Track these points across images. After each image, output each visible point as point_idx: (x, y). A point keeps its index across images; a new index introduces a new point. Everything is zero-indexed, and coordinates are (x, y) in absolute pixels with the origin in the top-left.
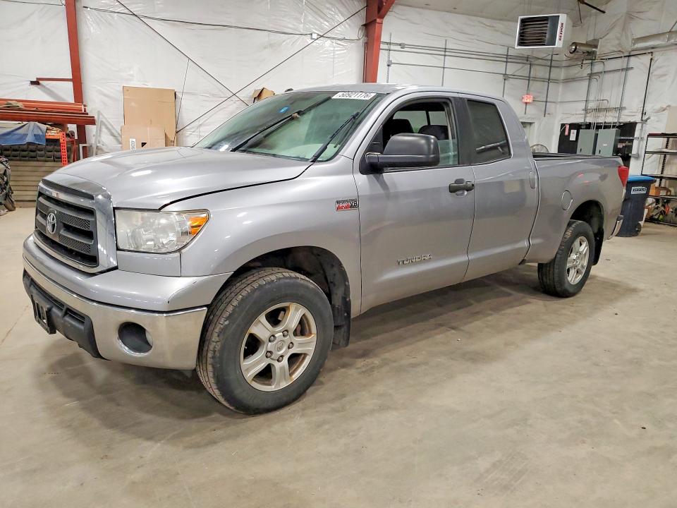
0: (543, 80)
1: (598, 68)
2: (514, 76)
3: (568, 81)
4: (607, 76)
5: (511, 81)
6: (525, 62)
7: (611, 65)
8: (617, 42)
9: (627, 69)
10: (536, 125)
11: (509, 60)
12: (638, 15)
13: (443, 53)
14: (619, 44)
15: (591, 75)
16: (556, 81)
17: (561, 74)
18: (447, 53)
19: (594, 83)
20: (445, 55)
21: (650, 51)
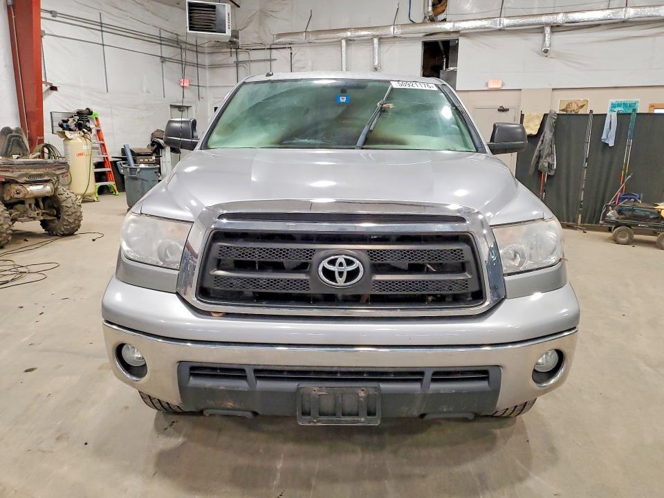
0: (193, 65)
1: (242, 57)
2: (170, 60)
3: (213, 67)
4: (253, 65)
5: (168, 64)
6: (176, 45)
7: (256, 55)
8: (257, 35)
9: (271, 60)
10: (194, 108)
11: (163, 42)
12: (273, 14)
13: (99, 28)
14: (259, 37)
15: (237, 64)
16: (203, 66)
17: (206, 60)
18: (104, 29)
19: (241, 70)
20: (102, 31)
21: (289, 46)
